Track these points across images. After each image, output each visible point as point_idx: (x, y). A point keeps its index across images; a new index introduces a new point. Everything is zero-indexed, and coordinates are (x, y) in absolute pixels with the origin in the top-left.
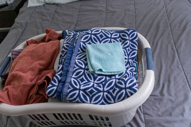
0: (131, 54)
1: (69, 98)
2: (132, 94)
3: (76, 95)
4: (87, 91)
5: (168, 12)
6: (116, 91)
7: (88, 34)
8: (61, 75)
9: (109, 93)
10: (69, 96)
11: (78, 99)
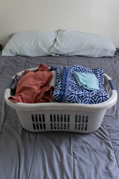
0: (101, 82)
1: (69, 99)
2: (106, 100)
3: (73, 97)
4: (79, 96)
5: (114, 70)
6: (97, 98)
7: (75, 67)
8: (61, 87)
9: (92, 99)
10: (68, 98)
11: (74, 100)
